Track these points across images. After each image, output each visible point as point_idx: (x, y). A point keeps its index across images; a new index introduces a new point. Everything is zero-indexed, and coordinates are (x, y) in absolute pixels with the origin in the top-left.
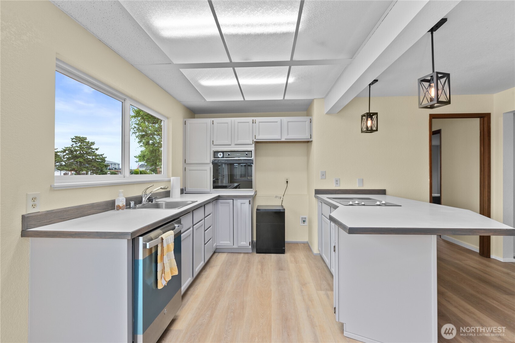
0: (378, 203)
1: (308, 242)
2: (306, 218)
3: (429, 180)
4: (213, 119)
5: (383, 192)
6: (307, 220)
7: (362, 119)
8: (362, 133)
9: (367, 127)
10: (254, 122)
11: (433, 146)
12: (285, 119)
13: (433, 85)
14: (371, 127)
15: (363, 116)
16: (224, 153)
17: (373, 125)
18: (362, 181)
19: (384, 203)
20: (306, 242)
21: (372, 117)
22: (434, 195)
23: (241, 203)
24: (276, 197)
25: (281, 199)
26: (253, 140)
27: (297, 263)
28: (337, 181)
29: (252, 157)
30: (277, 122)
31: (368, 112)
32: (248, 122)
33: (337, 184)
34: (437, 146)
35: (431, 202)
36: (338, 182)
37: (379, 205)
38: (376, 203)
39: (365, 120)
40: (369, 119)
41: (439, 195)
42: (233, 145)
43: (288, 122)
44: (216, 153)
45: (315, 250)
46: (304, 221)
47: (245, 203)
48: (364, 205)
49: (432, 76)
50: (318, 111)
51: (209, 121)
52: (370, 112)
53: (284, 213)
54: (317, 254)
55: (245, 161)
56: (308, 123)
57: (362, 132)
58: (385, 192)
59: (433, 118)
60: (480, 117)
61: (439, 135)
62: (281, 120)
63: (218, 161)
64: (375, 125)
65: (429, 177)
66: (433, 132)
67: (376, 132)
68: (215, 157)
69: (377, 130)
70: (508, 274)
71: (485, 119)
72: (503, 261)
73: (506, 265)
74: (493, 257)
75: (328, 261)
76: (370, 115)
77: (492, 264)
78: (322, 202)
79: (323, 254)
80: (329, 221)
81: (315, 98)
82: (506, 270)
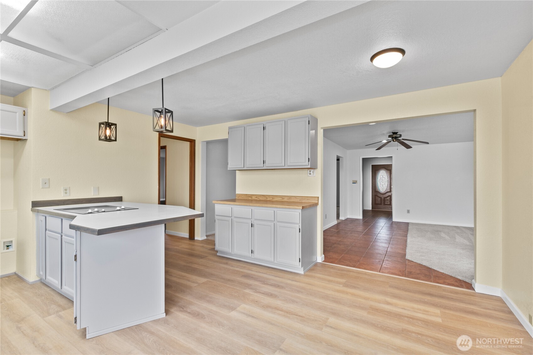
0: (118, 208)
1: (17, 272)
2: (12, 241)
3: (158, 187)
5: (120, 199)
6: (14, 244)
7: (100, 126)
8: (100, 141)
9: (106, 136)
11: (161, 158)
13: (162, 116)
14: (110, 137)
15: (100, 124)
17: (112, 135)
18: (97, 189)
19: (124, 208)
20: (13, 273)
21: (111, 127)
22: (161, 200)
28: (66, 190)
31: (107, 121)
33: (66, 193)
34: (163, 158)
35: (159, 204)
36: (68, 191)
37: (119, 210)
38: (116, 208)
39: (104, 128)
40: (108, 128)
41: (164, 199)
45: (32, 277)
46: (9, 246)
48: (104, 211)
49: (162, 110)
52: (109, 122)
54: (36, 281)
56: (19, 114)
57: (100, 139)
58: (122, 199)
59: (161, 137)
60: (190, 142)
61: (165, 149)
64: (113, 135)
65: (158, 184)
66: (161, 147)
67: (115, 142)
69: (115, 140)
70: (203, 246)
71: (192, 142)
72: (200, 240)
73: (202, 241)
74: (196, 238)
75: (57, 282)
76: (108, 125)
77: (196, 244)
78: (46, 215)
79: (48, 277)
80: (60, 235)
81: (32, 86)
82: (201, 245)
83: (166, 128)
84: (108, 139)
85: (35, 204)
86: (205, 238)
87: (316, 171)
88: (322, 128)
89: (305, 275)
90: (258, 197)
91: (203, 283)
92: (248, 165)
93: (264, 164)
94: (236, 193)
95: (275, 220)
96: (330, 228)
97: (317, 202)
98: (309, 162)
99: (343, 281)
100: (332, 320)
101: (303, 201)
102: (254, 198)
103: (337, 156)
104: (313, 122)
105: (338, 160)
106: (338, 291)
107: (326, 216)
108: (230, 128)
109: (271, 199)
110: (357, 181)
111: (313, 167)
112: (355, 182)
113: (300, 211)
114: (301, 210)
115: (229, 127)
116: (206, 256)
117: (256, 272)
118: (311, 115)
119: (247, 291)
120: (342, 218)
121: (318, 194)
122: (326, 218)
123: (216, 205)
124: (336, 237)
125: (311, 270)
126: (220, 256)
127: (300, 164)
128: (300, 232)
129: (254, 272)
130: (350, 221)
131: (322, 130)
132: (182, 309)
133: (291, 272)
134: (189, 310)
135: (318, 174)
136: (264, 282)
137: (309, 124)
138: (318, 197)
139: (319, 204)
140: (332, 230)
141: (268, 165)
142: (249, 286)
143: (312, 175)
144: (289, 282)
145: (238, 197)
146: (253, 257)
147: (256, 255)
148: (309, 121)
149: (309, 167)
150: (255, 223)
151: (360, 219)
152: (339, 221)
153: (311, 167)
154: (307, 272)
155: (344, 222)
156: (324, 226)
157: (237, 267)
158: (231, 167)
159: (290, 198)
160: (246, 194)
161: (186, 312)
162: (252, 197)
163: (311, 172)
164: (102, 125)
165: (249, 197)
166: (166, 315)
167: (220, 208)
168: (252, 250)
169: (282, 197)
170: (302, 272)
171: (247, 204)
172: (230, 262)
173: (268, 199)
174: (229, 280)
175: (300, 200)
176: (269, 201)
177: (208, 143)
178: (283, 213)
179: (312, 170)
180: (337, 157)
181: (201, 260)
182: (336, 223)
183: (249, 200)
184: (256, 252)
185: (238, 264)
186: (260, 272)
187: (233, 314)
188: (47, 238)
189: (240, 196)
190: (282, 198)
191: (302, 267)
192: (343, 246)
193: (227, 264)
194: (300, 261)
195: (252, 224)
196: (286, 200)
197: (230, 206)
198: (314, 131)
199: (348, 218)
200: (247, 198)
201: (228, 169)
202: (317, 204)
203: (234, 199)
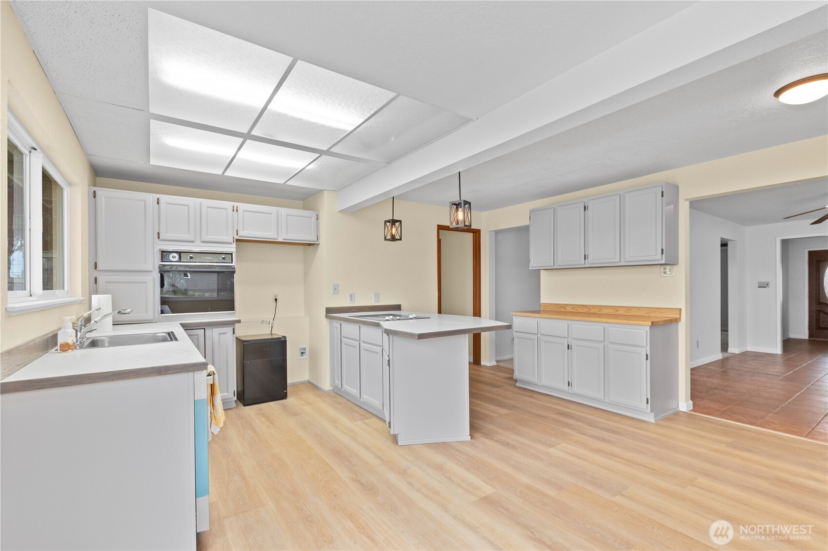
0: (411, 317)
1: (310, 380)
2: (305, 348)
4: (158, 196)
5: (398, 307)
6: (307, 352)
8: (385, 241)
9: (391, 235)
10: (235, 210)
12: (284, 211)
13: (460, 209)
14: (395, 235)
15: (386, 222)
16: (182, 254)
17: (397, 233)
18: (377, 296)
19: (415, 316)
20: (306, 381)
21: (396, 225)
23: (220, 334)
24: (263, 322)
25: (270, 325)
26: (234, 237)
27: (311, 405)
28: (351, 296)
29: (232, 263)
30: (271, 214)
31: (392, 218)
32: (226, 209)
33: (351, 300)
36: (353, 297)
37: (412, 319)
38: (409, 317)
39: (389, 226)
40: (393, 226)
42: (198, 243)
43: (287, 215)
44: (164, 254)
45: (326, 386)
46: (302, 353)
47: (226, 333)
48: (399, 320)
49: (460, 203)
50: (329, 206)
51: (151, 197)
52: (394, 218)
53: (285, 342)
54: (330, 390)
55: (222, 269)
56: (314, 219)
57: (385, 239)
58: (400, 308)
59: (440, 229)
60: (473, 233)
62: (277, 212)
63: (171, 268)
64: (399, 233)
67: (400, 241)
68: (163, 260)
69: (401, 239)
70: (494, 374)
71: (477, 233)
72: (489, 365)
73: (491, 368)
74: (482, 363)
75: (355, 391)
76: (393, 222)
77: (482, 369)
78: (341, 322)
79: (345, 386)
80: (358, 343)
81: (325, 189)
82: (492, 372)
83: (465, 223)
84: (393, 239)
85: (329, 311)
86: (495, 363)
87: (675, 268)
88: (687, 200)
89: (656, 424)
90: (576, 308)
91: (505, 414)
92: (561, 262)
93: (585, 259)
94: (541, 302)
95: (605, 341)
96: (706, 364)
97: (678, 316)
98: (662, 254)
99: (729, 440)
100: (703, 481)
101: (652, 315)
102: (569, 309)
103: (721, 238)
104: (670, 192)
105: (724, 245)
106: (716, 451)
107: (698, 344)
108: (532, 211)
109: (597, 310)
110: (769, 282)
111: (671, 263)
112: (763, 285)
113: (648, 329)
114: (649, 327)
115: (530, 210)
116: (502, 386)
117: (577, 411)
118: (666, 182)
119: (567, 430)
120: (733, 349)
121: (682, 305)
122: (698, 347)
123: (514, 317)
124: (717, 379)
125: (667, 419)
126: (520, 388)
127: (647, 258)
128: (647, 359)
129: (573, 410)
130: (752, 357)
131: (687, 203)
132: (487, 436)
133: (633, 418)
134: (495, 438)
135: (680, 274)
136: (592, 424)
137: (662, 196)
138: (680, 310)
139: (682, 320)
140: (710, 367)
141: (591, 261)
142: (568, 426)
143: (668, 274)
144: (631, 429)
145: (544, 308)
146: (570, 392)
147: (575, 389)
148: (662, 192)
149: (663, 262)
150: (574, 344)
151: (777, 354)
152: (726, 355)
153: (667, 263)
154: (661, 420)
155: (737, 356)
156: (691, 360)
157: (547, 403)
158: (533, 265)
159: (629, 310)
160: (557, 304)
161: (493, 439)
162: (566, 307)
163: (666, 270)
164: (388, 224)
165: (561, 307)
166: (471, 438)
167: (520, 322)
168: (569, 382)
169: (616, 308)
170: (651, 419)
171: (560, 317)
172: (535, 395)
173: (592, 311)
174: (539, 416)
175: (646, 313)
176: (594, 314)
177: (497, 232)
178: (617, 330)
179: (668, 267)
180: (721, 241)
181: (496, 389)
182: (721, 358)
183: (560, 311)
184: (575, 384)
185: (549, 399)
186: (583, 413)
187: (552, 450)
188: (343, 344)
189: (547, 306)
190: (615, 310)
191: (652, 411)
192: (732, 394)
193: (532, 397)
194: (647, 403)
195: (568, 345)
196: (621, 312)
197: (534, 319)
198: (672, 206)
199: (747, 351)
200: (558, 309)
201: (530, 269)
202: (676, 321)
203: (538, 310)
